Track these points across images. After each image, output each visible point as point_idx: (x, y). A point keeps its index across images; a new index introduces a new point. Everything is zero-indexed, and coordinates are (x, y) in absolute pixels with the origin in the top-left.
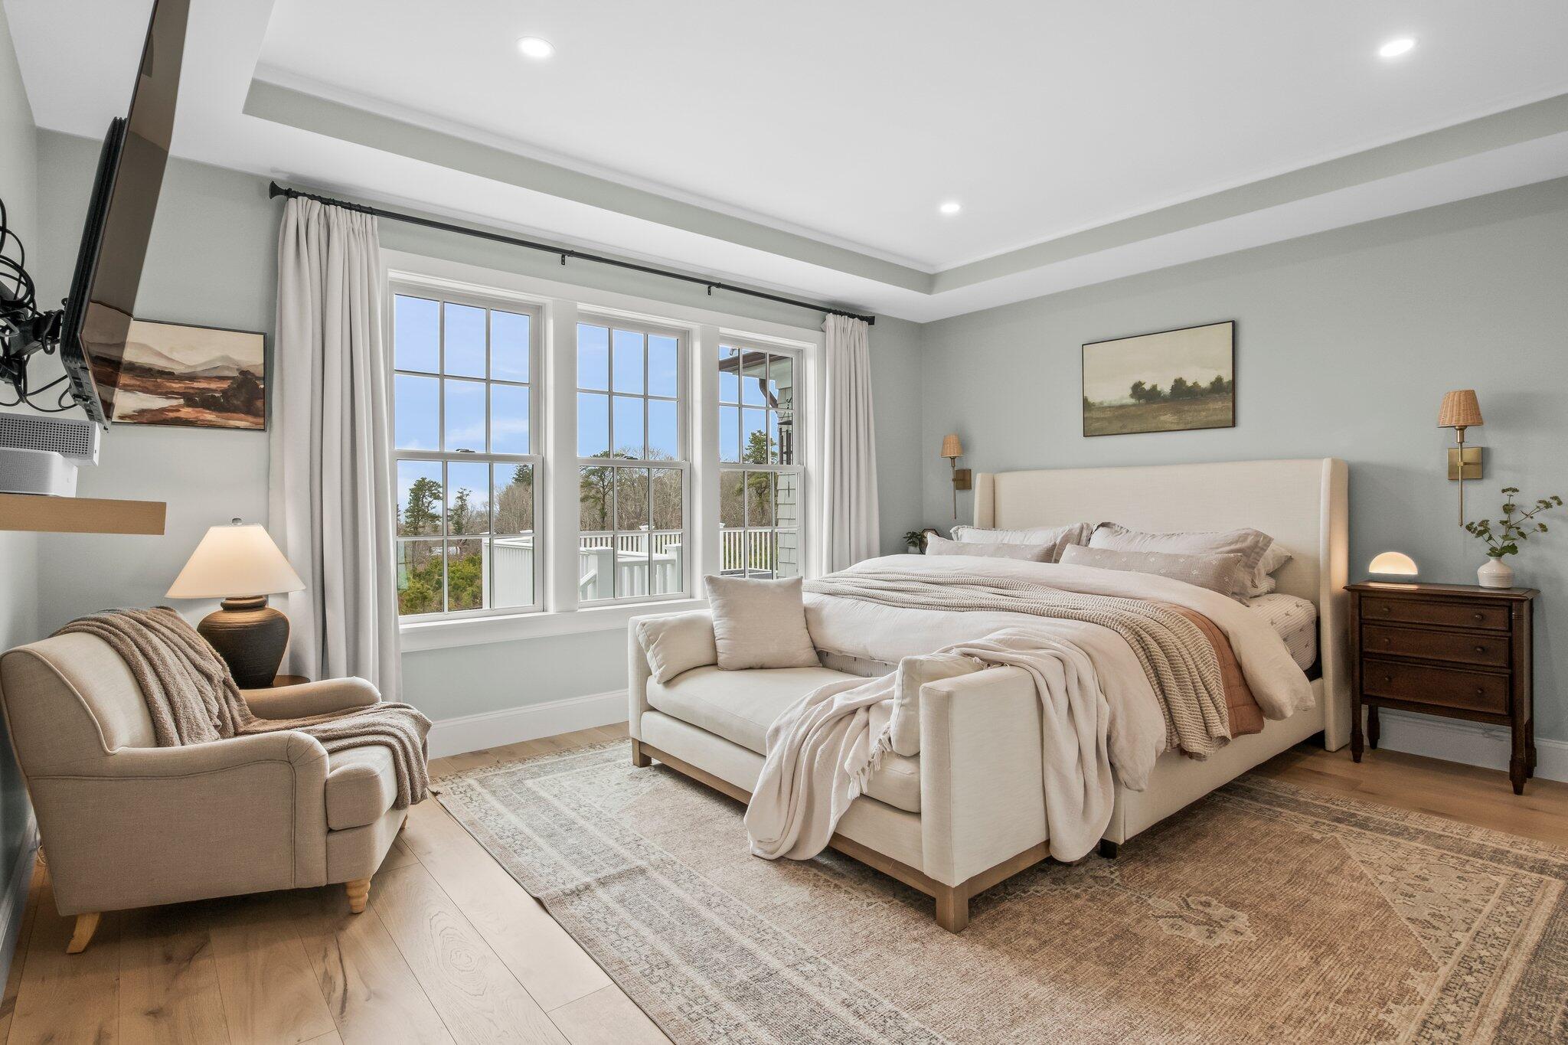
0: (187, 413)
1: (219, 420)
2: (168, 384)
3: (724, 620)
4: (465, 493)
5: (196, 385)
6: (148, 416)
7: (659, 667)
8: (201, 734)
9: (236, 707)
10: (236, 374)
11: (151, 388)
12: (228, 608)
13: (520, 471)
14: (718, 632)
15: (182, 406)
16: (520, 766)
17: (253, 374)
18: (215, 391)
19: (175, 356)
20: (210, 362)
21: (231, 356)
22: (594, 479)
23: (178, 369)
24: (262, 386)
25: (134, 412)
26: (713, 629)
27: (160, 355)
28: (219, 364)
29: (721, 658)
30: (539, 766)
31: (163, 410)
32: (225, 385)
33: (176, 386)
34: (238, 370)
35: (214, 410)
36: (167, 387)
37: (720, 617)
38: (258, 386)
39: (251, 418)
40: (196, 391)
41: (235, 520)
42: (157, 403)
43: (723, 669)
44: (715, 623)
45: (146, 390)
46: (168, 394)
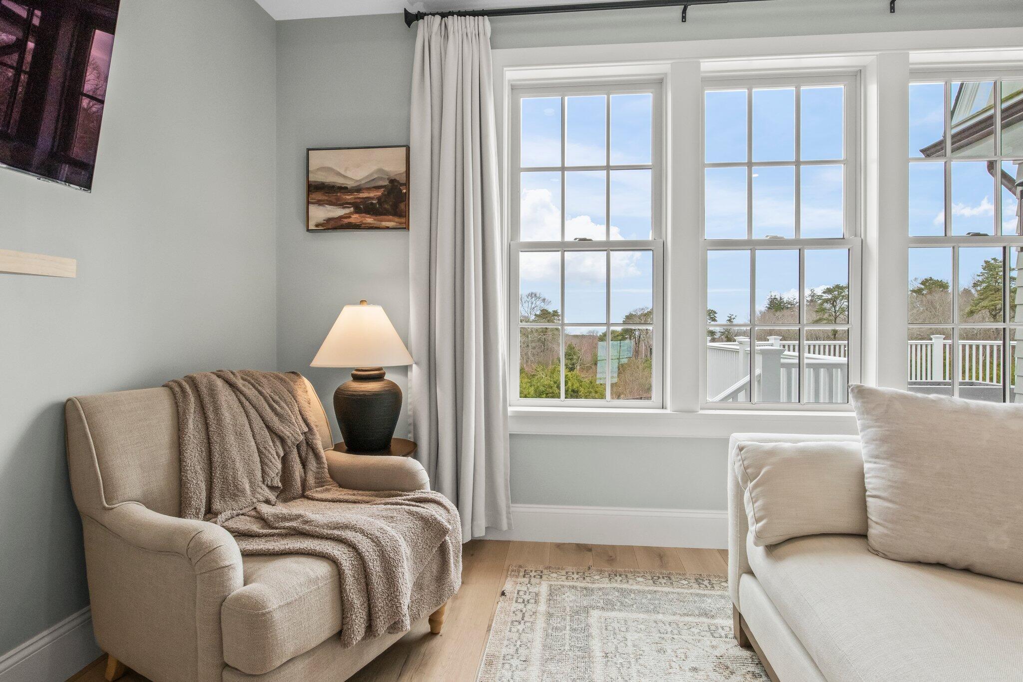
0: (355, 218)
1: (375, 222)
2: (344, 197)
3: (884, 464)
4: (732, 317)
5: (362, 195)
6: (332, 223)
7: (757, 521)
8: (238, 496)
9: (314, 469)
10: (386, 183)
11: (334, 201)
12: (357, 378)
13: (771, 302)
14: (871, 483)
15: (351, 213)
16: (605, 584)
17: (398, 182)
18: (372, 198)
19: (349, 174)
20: (371, 175)
21: (384, 169)
22: (827, 306)
23: (350, 184)
24: (404, 191)
25: (324, 220)
26: (862, 476)
27: (339, 174)
28: (376, 176)
29: (874, 531)
30: (621, 591)
31: (341, 218)
32: (379, 193)
33: (349, 197)
34: (388, 179)
35: (372, 215)
36: (346, 199)
37: (877, 457)
38: (401, 191)
39: (397, 219)
40: (362, 200)
41: (362, 302)
42: (338, 212)
43: (876, 553)
44: (867, 466)
45: (331, 203)
46: (343, 205)
